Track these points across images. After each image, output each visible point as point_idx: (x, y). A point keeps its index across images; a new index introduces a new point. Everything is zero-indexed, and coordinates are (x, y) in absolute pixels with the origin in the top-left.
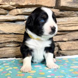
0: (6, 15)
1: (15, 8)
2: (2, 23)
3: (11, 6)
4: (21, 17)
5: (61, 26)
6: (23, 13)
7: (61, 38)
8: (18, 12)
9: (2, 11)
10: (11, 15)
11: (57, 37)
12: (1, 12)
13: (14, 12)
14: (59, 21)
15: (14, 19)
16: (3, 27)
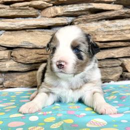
0: (37, 18)
1: (52, 5)
2: (32, 31)
3: (46, 3)
4: (62, 20)
5: (126, 32)
6: (65, 13)
7: (126, 51)
8: (57, 12)
9: (30, 11)
10: (45, 17)
11: (121, 51)
12: (30, 13)
13: (49, 12)
14: (124, 25)
15: (50, 24)
16: (33, 38)
